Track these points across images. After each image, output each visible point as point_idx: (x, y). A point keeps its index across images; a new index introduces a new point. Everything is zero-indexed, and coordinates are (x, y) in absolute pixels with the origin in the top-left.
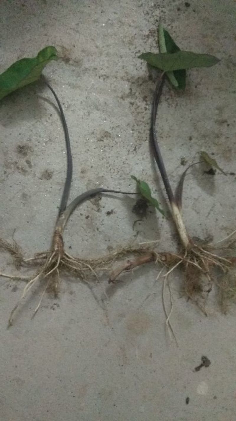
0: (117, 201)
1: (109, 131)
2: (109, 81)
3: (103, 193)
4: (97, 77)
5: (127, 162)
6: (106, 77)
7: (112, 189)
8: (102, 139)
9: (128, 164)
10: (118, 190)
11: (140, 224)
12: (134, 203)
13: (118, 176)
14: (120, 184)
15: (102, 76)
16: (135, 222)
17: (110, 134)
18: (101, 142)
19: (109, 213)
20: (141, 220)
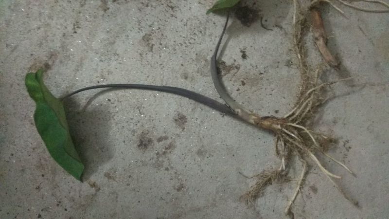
0: (230, 43)
1: (142, 34)
2: (82, 23)
3: (217, 58)
4: (75, 35)
5: (185, 20)
6: (77, 25)
7: (215, 46)
8: (151, 45)
9: (187, 20)
10: (218, 39)
11: (266, 21)
12: (238, 22)
13: (200, 35)
14: (210, 35)
15: (74, 29)
16: (263, 26)
17: (146, 34)
18: (154, 47)
19: (244, 56)
20: (262, 18)
